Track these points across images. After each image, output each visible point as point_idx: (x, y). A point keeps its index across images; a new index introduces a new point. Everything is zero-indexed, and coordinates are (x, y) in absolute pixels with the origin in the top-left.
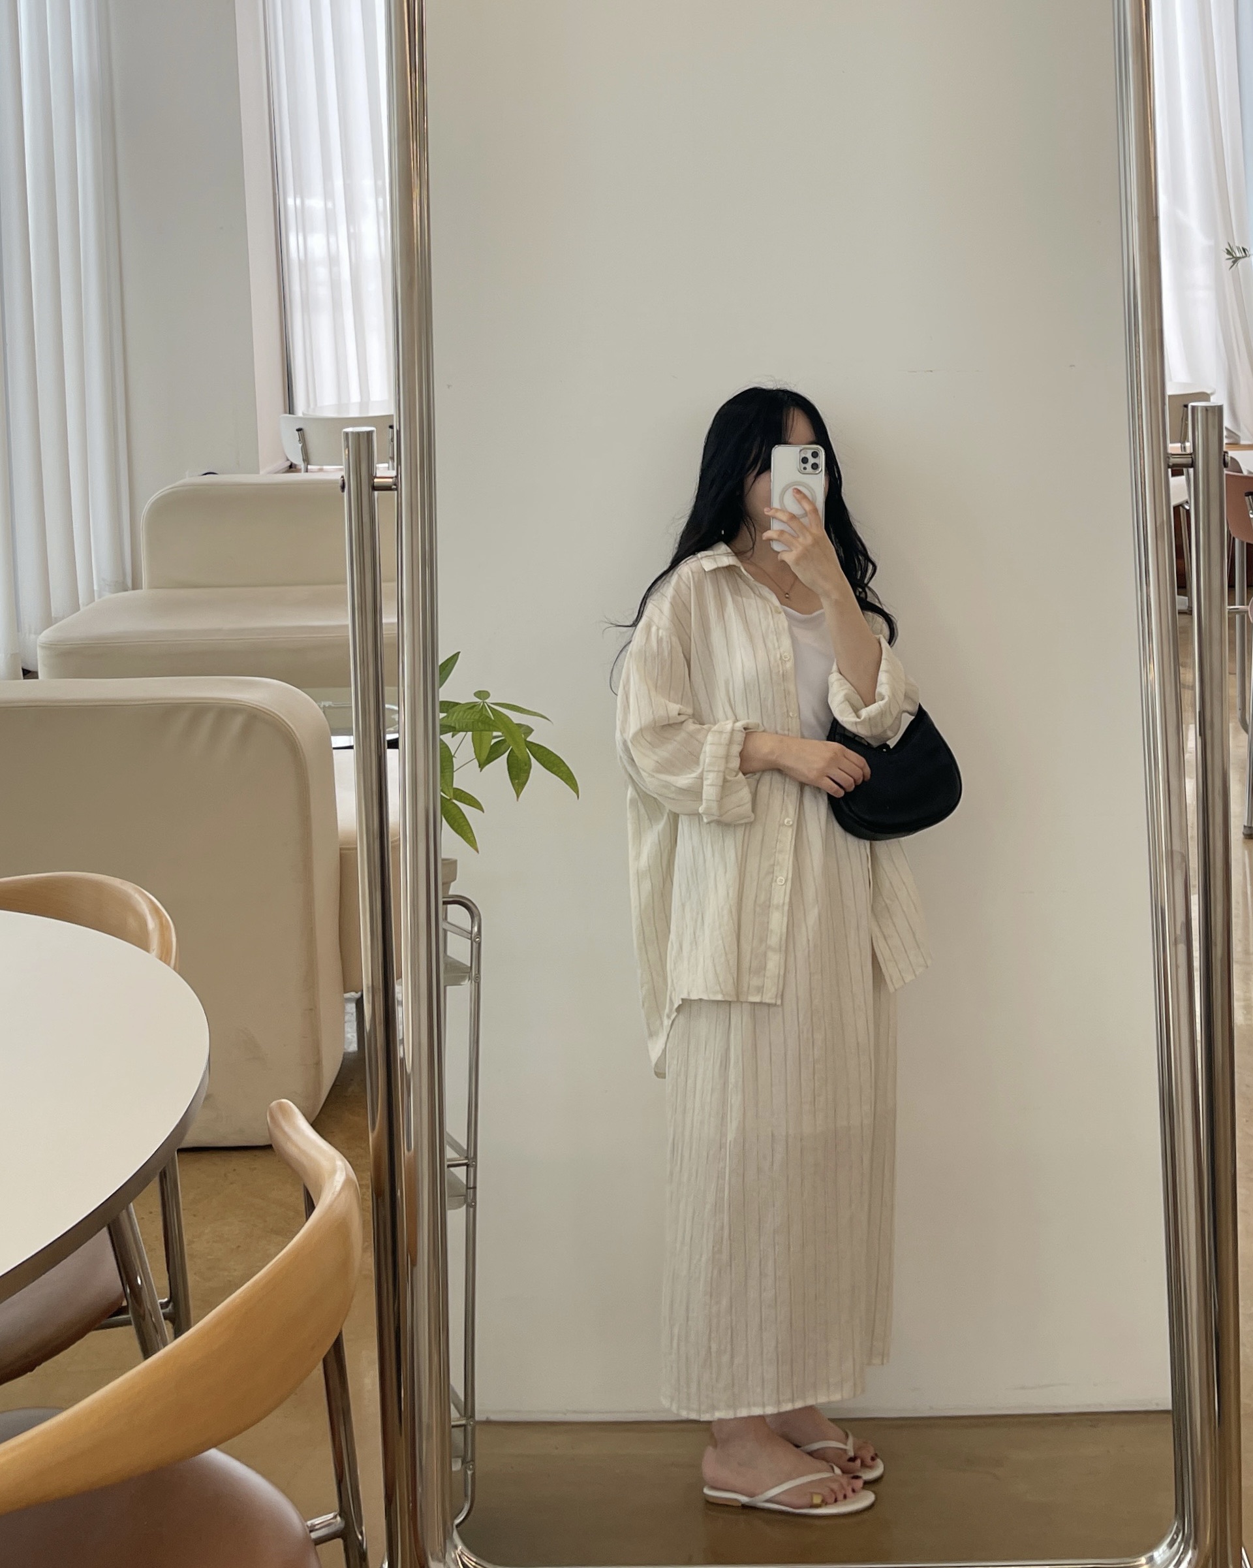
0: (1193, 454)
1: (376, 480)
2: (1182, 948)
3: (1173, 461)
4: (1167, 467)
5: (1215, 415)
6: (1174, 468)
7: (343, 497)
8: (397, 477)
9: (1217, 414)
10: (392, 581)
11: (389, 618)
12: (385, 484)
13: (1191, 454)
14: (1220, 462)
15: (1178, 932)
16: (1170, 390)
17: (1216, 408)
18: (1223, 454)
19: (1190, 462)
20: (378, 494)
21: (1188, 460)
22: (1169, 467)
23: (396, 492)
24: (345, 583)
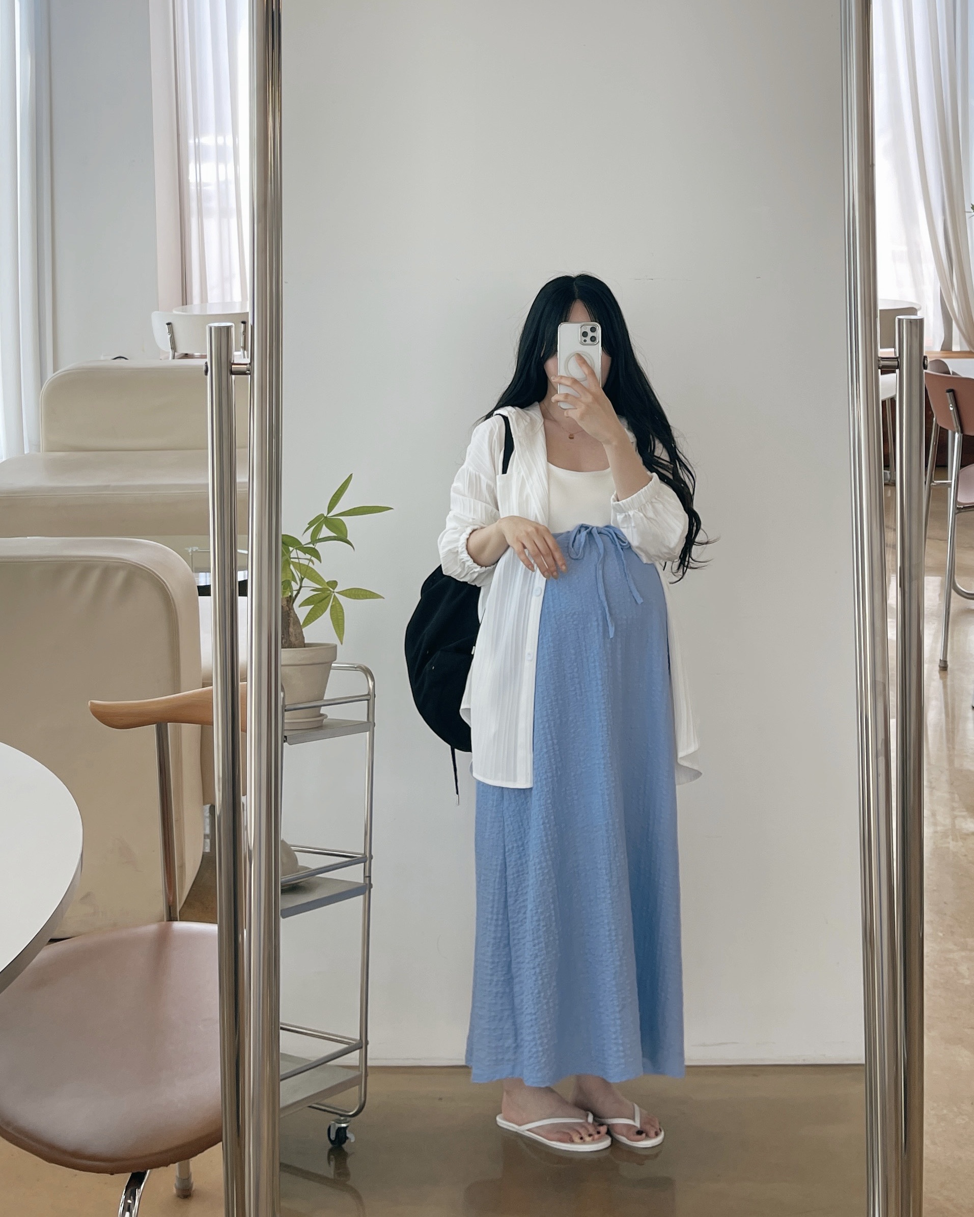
0: (898, 359)
1: (233, 366)
2: (882, 760)
3: (882, 363)
4: (877, 367)
5: (917, 328)
6: (883, 369)
7: (206, 379)
8: (250, 364)
9: (918, 326)
10: (245, 447)
11: (241, 478)
12: (242, 370)
13: (897, 358)
14: (920, 364)
15: (879, 746)
16: (881, 306)
17: (918, 321)
18: (923, 358)
19: (897, 365)
20: (235, 377)
21: (896, 363)
22: (881, 369)
23: (249, 376)
24: (207, 449)
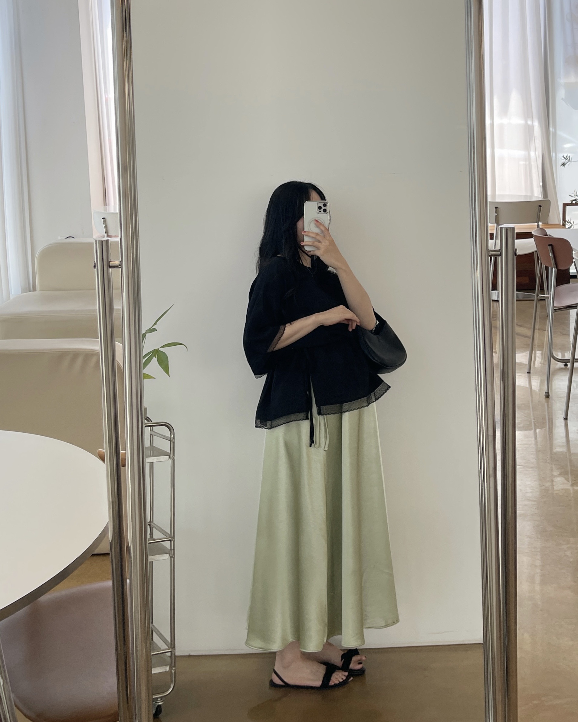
0: (500, 250)
1: (111, 263)
3: (491, 253)
4: (487, 256)
7: (95, 271)
8: (121, 262)
9: (512, 232)
13: (499, 250)
14: (513, 253)
15: (491, 472)
17: (512, 229)
18: (515, 249)
19: (499, 254)
20: (112, 270)
22: (489, 256)
23: (121, 269)
